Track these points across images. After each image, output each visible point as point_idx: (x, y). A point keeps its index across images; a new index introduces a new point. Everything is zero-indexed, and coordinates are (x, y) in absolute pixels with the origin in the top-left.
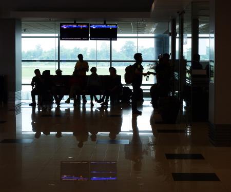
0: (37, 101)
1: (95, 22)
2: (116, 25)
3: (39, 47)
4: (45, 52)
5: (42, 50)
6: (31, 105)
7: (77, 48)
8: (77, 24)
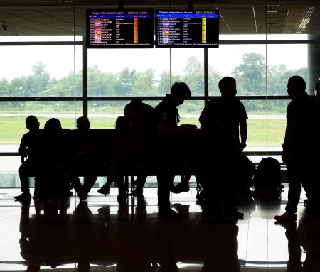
0: (32, 191)
1: (167, 7)
2: (217, 12)
3: (39, 70)
4: (55, 82)
5: (47, 77)
6: (17, 199)
7: (130, 71)
8: (127, 11)
